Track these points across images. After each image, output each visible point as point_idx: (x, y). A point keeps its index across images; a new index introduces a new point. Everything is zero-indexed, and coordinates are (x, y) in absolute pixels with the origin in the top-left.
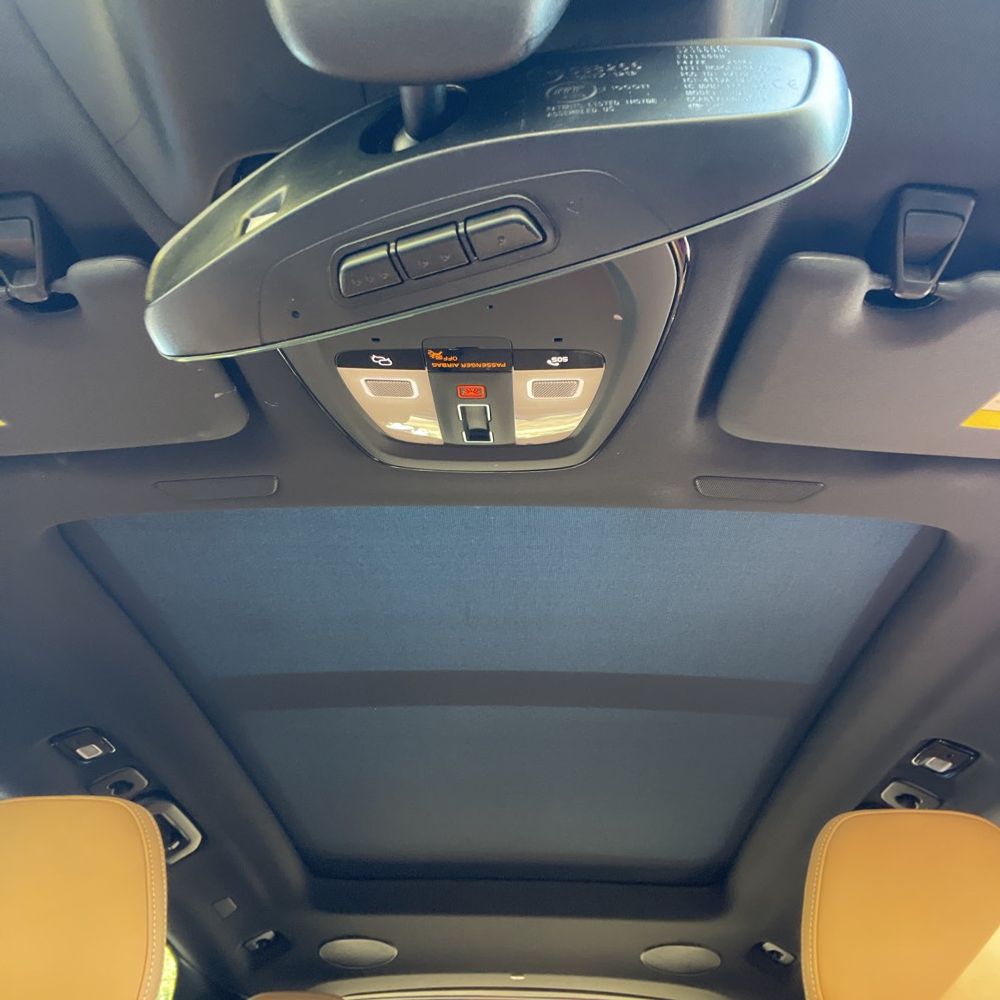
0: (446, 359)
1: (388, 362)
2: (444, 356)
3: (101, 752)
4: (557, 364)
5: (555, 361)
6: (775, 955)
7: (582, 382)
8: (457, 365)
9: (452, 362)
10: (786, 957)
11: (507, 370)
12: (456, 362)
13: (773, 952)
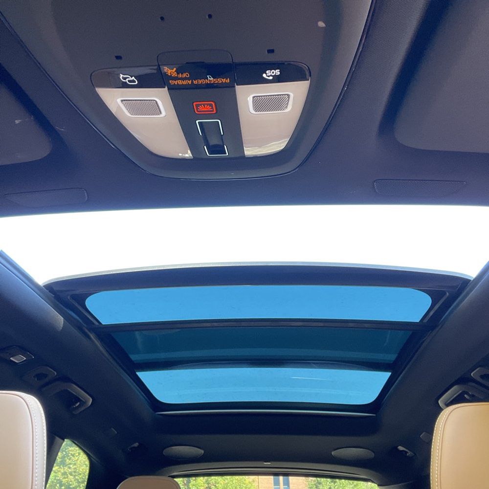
0: (180, 76)
1: (134, 81)
2: (178, 74)
3: (25, 359)
4: (271, 78)
5: (269, 74)
6: (404, 453)
7: (292, 95)
8: (190, 82)
9: (185, 79)
10: (409, 453)
11: (231, 86)
12: (188, 79)
13: (403, 451)
